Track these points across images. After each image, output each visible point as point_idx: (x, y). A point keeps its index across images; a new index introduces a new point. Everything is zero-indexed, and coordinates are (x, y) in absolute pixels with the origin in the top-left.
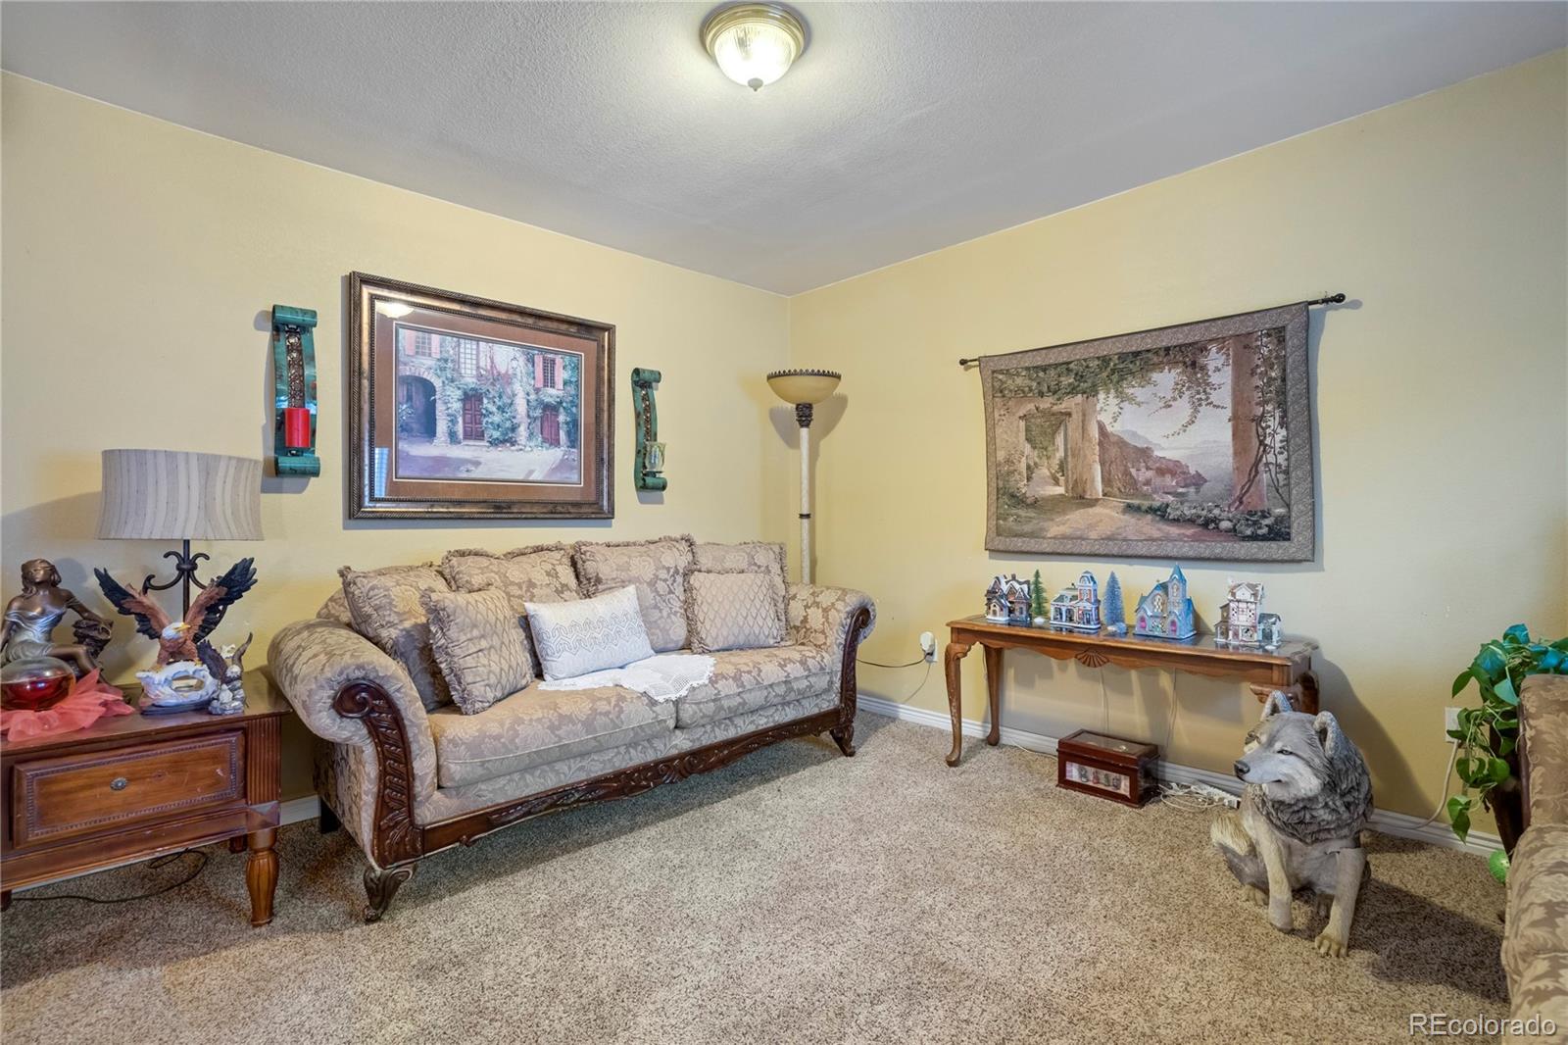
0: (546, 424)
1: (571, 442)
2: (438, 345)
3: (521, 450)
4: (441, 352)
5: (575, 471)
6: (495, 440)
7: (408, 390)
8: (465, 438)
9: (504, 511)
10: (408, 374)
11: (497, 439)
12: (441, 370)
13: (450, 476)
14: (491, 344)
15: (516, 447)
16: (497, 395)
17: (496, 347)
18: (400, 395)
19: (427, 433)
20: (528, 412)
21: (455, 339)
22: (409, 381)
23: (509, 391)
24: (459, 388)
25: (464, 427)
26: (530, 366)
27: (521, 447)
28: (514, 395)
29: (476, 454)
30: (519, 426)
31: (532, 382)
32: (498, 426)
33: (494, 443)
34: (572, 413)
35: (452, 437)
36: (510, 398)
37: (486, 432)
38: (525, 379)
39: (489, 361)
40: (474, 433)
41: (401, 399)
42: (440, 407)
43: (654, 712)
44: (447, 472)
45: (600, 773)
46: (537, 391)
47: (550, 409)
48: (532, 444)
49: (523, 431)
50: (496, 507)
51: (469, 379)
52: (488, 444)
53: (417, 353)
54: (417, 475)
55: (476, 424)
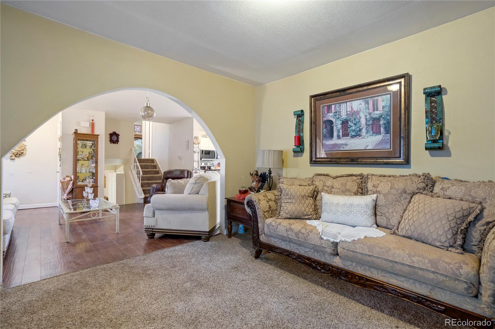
0: (374, 126)
1: (386, 131)
2: (334, 108)
3: (363, 138)
4: (335, 110)
5: (388, 144)
6: (353, 136)
7: (325, 124)
8: (342, 137)
9: (355, 161)
10: (325, 120)
11: (354, 135)
12: (335, 116)
13: (338, 150)
14: (351, 102)
15: (361, 137)
16: (353, 119)
17: (353, 102)
18: (324, 127)
19: (331, 137)
20: (366, 123)
21: (339, 104)
22: (326, 122)
23: (358, 117)
24: (340, 120)
25: (342, 133)
26: (367, 105)
27: (363, 137)
28: (360, 118)
29: (346, 142)
30: (362, 129)
31: (368, 111)
32: (354, 130)
33: (353, 137)
34: (387, 119)
35: (339, 137)
36: (358, 119)
37: (350, 133)
38: (364, 111)
39: (350, 108)
40: (346, 135)
41: (324, 128)
42: (335, 128)
43: (321, 242)
44: (337, 149)
45: (303, 254)
46: (370, 114)
47: (376, 120)
48: (368, 135)
49: (364, 131)
50: (352, 160)
51: (344, 116)
52: (350, 138)
53: (328, 113)
54: (328, 150)
55: (346, 131)
